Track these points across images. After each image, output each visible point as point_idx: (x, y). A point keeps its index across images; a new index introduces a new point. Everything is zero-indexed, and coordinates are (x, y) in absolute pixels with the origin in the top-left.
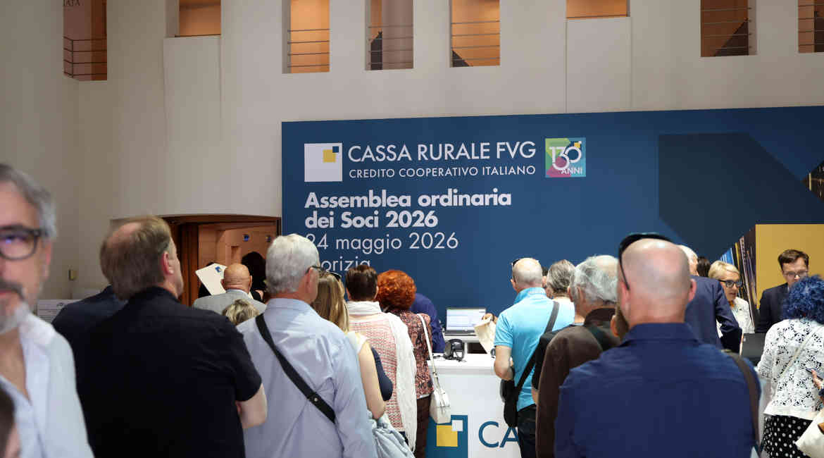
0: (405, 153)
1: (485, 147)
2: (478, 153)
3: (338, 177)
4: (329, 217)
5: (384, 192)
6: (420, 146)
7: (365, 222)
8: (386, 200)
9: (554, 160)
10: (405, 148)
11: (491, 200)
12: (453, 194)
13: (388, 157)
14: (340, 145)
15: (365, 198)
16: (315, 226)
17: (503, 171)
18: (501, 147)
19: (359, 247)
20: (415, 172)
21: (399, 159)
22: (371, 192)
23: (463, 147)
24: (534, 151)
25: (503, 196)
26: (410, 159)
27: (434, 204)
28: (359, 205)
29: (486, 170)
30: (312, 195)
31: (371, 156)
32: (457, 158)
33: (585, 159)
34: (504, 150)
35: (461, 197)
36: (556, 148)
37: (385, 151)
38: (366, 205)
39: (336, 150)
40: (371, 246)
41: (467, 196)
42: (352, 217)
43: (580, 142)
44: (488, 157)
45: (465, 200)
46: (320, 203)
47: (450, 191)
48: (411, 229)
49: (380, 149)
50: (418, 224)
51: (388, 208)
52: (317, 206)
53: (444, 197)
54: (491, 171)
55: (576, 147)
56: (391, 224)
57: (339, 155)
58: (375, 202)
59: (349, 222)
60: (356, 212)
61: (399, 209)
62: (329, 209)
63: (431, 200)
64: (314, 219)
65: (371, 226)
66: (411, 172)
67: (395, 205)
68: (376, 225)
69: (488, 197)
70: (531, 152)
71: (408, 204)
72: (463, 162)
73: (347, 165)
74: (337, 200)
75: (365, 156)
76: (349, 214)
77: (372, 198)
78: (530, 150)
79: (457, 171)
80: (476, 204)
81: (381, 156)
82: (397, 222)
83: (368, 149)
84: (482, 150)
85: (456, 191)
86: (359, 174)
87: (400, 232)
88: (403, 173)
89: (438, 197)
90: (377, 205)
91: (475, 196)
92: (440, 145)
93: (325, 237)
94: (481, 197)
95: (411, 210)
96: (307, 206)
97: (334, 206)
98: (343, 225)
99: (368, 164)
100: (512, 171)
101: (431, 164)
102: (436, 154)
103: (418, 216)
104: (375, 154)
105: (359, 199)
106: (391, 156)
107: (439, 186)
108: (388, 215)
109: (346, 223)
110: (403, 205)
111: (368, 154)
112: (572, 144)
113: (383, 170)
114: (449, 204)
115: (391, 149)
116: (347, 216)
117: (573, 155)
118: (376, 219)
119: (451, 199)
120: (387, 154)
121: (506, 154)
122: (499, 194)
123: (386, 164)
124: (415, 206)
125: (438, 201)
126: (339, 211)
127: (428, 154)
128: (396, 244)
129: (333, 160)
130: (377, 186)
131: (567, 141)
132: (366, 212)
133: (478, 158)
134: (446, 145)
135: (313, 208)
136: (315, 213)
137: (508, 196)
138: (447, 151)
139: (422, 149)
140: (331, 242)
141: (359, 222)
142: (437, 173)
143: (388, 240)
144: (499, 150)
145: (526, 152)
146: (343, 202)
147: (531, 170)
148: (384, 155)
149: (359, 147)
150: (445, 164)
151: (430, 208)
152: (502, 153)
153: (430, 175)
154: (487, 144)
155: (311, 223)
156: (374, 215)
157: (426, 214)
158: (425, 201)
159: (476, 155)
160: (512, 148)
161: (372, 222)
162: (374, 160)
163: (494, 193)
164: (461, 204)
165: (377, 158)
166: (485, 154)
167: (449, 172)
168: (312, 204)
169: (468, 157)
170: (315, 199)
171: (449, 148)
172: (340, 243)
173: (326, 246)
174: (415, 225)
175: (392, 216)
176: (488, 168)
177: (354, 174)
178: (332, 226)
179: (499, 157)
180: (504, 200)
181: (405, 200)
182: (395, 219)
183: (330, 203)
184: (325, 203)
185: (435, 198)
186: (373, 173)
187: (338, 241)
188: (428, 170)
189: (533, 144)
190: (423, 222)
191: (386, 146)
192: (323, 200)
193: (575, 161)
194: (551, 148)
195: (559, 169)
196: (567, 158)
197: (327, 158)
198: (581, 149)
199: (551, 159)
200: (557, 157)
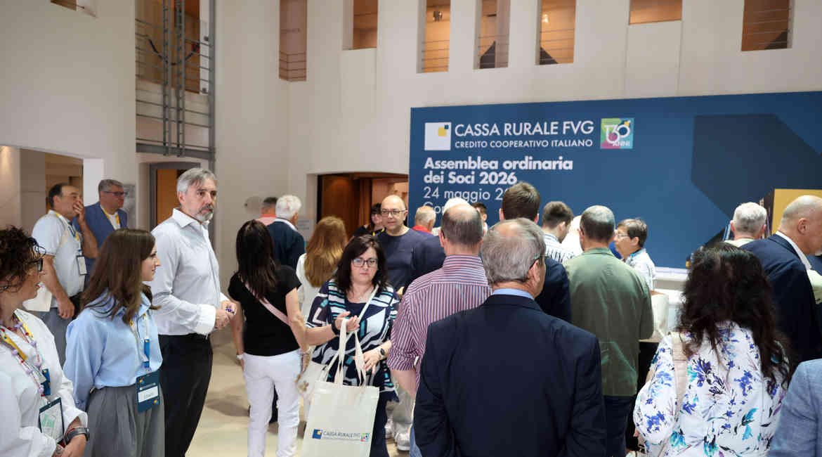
0: (495, 129)
1: (555, 125)
2: (549, 130)
3: (447, 147)
4: (440, 175)
5: (479, 158)
6: (506, 125)
7: (465, 180)
8: (480, 164)
9: (607, 135)
10: (495, 126)
11: (557, 165)
12: (529, 160)
13: (483, 133)
14: (449, 124)
15: (465, 162)
16: (430, 181)
17: (568, 143)
18: (567, 125)
20: (502, 144)
21: (491, 134)
22: (470, 158)
23: (538, 125)
24: (592, 128)
25: (566, 162)
26: (499, 134)
27: (514, 168)
28: (461, 167)
29: (554, 143)
30: (430, 160)
31: (471, 132)
32: (533, 133)
33: (632, 135)
34: (568, 127)
35: (535, 163)
36: (610, 126)
37: (481, 128)
38: (466, 167)
39: (446, 127)
40: (468, 197)
41: (539, 162)
42: (456, 176)
43: (629, 122)
44: (556, 133)
45: (537, 165)
46: (435, 165)
47: (527, 158)
48: (497, 185)
49: (478, 127)
50: (502, 182)
51: (482, 170)
52: (433, 167)
53: (522, 162)
54: (558, 143)
56: (483, 182)
57: (449, 131)
58: (472, 165)
59: (454, 180)
60: (459, 172)
61: (489, 171)
62: (440, 170)
63: (512, 165)
64: (430, 176)
65: (469, 182)
66: (498, 144)
67: (486, 168)
68: (473, 182)
69: (555, 163)
70: (589, 130)
71: (496, 167)
72: (538, 137)
73: (454, 138)
74: (446, 163)
75: (467, 132)
76: (454, 173)
77: (470, 162)
78: (589, 128)
79: (533, 143)
80: (545, 168)
81: (477, 132)
82: (487, 180)
83: (469, 127)
84: (552, 128)
85: (531, 158)
86: (462, 145)
87: (489, 188)
88: (493, 144)
89: (518, 162)
90: (474, 168)
91: (545, 162)
92: (521, 124)
93: (437, 190)
94: (549, 163)
95: (498, 171)
96: (426, 167)
97: (445, 168)
98: (450, 182)
99: (469, 138)
100: (574, 143)
101: (514, 138)
102: (518, 131)
103: (503, 176)
104: (474, 130)
105: (461, 163)
106: (485, 132)
107: (518, 154)
109: (452, 180)
110: (492, 168)
111: (469, 130)
112: (623, 123)
113: (479, 142)
114: (526, 167)
115: (486, 127)
116: (453, 175)
117: (623, 131)
118: (473, 178)
119: (528, 164)
121: (570, 131)
122: (563, 160)
123: (481, 138)
124: (501, 169)
125: (517, 165)
126: (447, 171)
127: (511, 131)
128: (486, 196)
129: (445, 135)
130: (474, 153)
131: (619, 120)
132: (466, 172)
133: (548, 133)
134: (526, 124)
135: (429, 169)
136: (431, 172)
137: (571, 163)
138: (526, 128)
139: (508, 127)
140: (441, 193)
141: (460, 179)
142: (518, 145)
143: (480, 194)
144: (565, 127)
145: (586, 129)
146: (450, 165)
147: (589, 143)
148: (480, 131)
149: (462, 126)
150: (524, 138)
151: (511, 170)
152: (567, 130)
153: (513, 146)
154: (556, 123)
155: (428, 179)
156: (471, 175)
157: (508, 175)
158: (508, 165)
159: (547, 131)
160: (575, 126)
161: (469, 180)
162: (472, 134)
163: (560, 160)
164: (534, 168)
165: (475, 133)
166: (554, 131)
167: (526, 144)
168: (429, 166)
169: (542, 133)
170: (431, 162)
171: (527, 126)
172: (447, 194)
173: (437, 196)
174: (500, 183)
175: (484, 176)
176: (556, 141)
177: (458, 145)
178: (442, 182)
179: (564, 133)
180: (567, 165)
181: (494, 164)
182: (486, 178)
183: (441, 166)
184: (438, 165)
185: (515, 163)
186: (472, 144)
187: (446, 193)
188: (511, 143)
189: (591, 123)
190: (506, 180)
191: (482, 125)
192: (437, 163)
193: (627, 135)
194: (605, 126)
195: (612, 142)
196: (618, 134)
197: (441, 134)
198: (630, 126)
199: (605, 134)
200: (610, 133)
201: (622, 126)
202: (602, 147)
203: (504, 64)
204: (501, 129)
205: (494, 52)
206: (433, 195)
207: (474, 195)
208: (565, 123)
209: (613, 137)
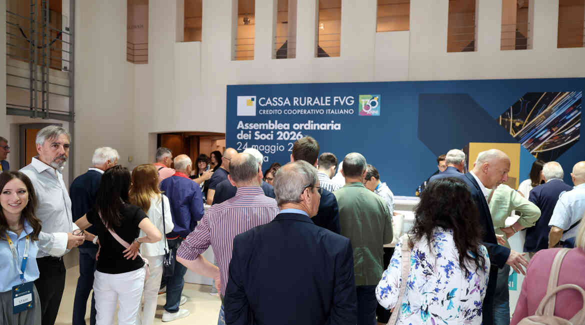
1: (328, 99)
2: (324, 102)
3: (254, 114)
4: (248, 133)
5: (276, 121)
6: (295, 98)
7: (266, 137)
8: (277, 126)
9: (363, 106)
10: (287, 99)
11: (330, 127)
12: (311, 123)
13: (279, 104)
14: (255, 97)
15: (266, 124)
16: (242, 138)
17: (337, 112)
18: (336, 99)
19: (263, 149)
20: (292, 112)
21: (284, 105)
22: (270, 121)
23: (317, 99)
24: (353, 101)
25: (336, 125)
26: (290, 105)
27: (301, 128)
28: (264, 128)
29: (328, 111)
30: (241, 122)
31: (270, 103)
32: (314, 105)
33: (379, 107)
34: (337, 101)
35: (315, 125)
36: (365, 100)
37: (277, 100)
38: (267, 128)
39: (253, 99)
40: (269, 150)
41: (318, 125)
42: (260, 134)
43: (377, 97)
44: (329, 105)
45: (317, 126)
46: (244, 127)
47: (309, 121)
48: (289, 141)
49: (275, 100)
50: (293, 138)
51: (278, 130)
52: (243, 128)
53: (306, 125)
54: (330, 112)
55: (375, 100)
56: (279, 138)
57: (255, 102)
58: (272, 126)
59: (258, 137)
60: (262, 131)
61: (283, 131)
62: (249, 130)
63: (299, 126)
64: (242, 134)
65: (269, 139)
66: (290, 112)
67: (281, 128)
68: (272, 138)
69: (329, 125)
70: (351, 103)
71: (288, 128)
72: (317, 107)
73: (258, 108)
74: (253, 125)
75: (267, 103)
76: (258, 132)
77: (270, 124)
78: (351, 101)
79: (313, 111)
80: (322, 129)
81: (275, 103)
82: (282, 137)
83: (269, 99)
84: (327, 101)
85: (312, 122)
86: (264, 112)
87: (284, 142)
88: (286, 112)
89: (303, 125)
90: (273, 128)
91: (322, 125)
92: (305, 98)
93: (246, 144)
94: (325, 125)
95: (289, 131)
96: (238, 128)
97: (252, 128)
98: (256, 138)
99: (269, 107)
100: (342, 112)
101: (300, 107)
102: (303, 103)
103: (293, 134)
104: (272, 102)
105: (264, 125)
106: (280, 103)
107: (303, 119)
108: (278, 133)
110: (285, 128)
111: (269, 102)
112: (373, 98)
113: (276, 110)
114: (309, 128)
115: (281, 100)
116: (258, 134)
117: (373, 104)
118: (272, 135)
119: (310, 126)
120: (278, 102)
121: (338, 103)
122: (334, 124)
123: (278, 107)
124: (291, 129)
125: (303, 127)
126: (253, 131)
127: (299, 102)
128: (282, 148)
129: (252, 105)
130: (273, 118)
131: (370, 96)
132: (267, 132)
133: (324, 105)
134: (308, 98)
135: (241, 129)
136: (242, 131)
137: (339, 125)
138: (309, 101)
139: (296, 100)
141: (263, 137)
142: (303, 113)
143: (277, 147)
144: (335, 101)
145: (349, 102)
146: (256, 126)
147: (351, 111)
148: (277, 102)
149: (264, 98)
150: (307, 107)
151: (299, 130)
152: (336, 102)
153: (300, 113)
154: (329, 97)
155: (240, 136)
157: (297, 133)
158: (296, 127)
159: (323, 103)
160: (342, 100)
161: (270, 137)
162: (271, 105)
163: (332, 123)
164: (315, 128)
165: (273, 104)
166: (328, 103)
167: (309, 112)
168: (240, 127)
169: (319, 104)
170: (242, 125)
171: (310, 100)
174: (291, 139)
175: (280, 134)
176: (329, 110)
177: (262, 112)
178: (250, 138)
179: (335, 104)
180: (337, 127)
181: (287, 126)
182: (281, 136)
183: (249, 127)
184: (247, 126)
185: (301, 125)
186: (271, 112)
188: (299, 111)
189: (353, 98)
190: (295, 137)
191: (278, 98)
193: (375, 107)
194: (362, 100)
195: (366, 111)
196: (370, 105)
197: (248, 104)
198: (378, 101)
199: (362, 106)
200: (365, 105)
201: (373, 100)
202: (359, 115)
203: (293, 56)
204: (291, 101)
205: (287, 47)
207: (273, 148)
208: (335, 98)
209: (367, 107)
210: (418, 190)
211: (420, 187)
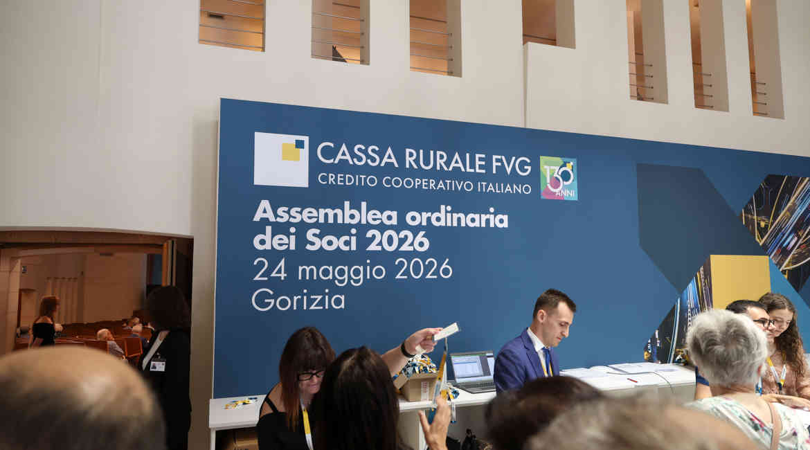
0: (390, 157)
1: (480, 159)
2: (473, 166)
3: (302, 180)
4: (288, 234)
5: (364, 205)
6: (408, 151)
7: (339, 243)
8: (366, 215)
9: (548, 181)
10: (390, 151)
11: (488, 221)
12: (447, 212)
13: (369, 161)
14: (306, 139)
15: (339, 211)
16: (267, 247)
17: (500, 189)
18: (497, 160)
19: (330, 277)
20: (403, 183)
21: (383, 165)
22: (347, 204)
23: (457, 156)
24: (529, 168)
25: (500, 217)
26: (396, 165)
27: (424, 223)
28: (331, 220)
29: (482, 185)
30: (265, 204)
31: (348, 157)
32: (450, 169)
33: (576, 182)
34: (499, 164)
35: (455, 216)
36: (550, 167)
37: (365, 152)
38: (340, 221)
39: (300, 144)
40: (346, 276)
41: (462, 215)
42: (321, 236)
43: (572, 163)
44: (484, 171)
45: (459, 219)
46: (276, 216)
47: (443, 207)
48: (397, 253)
49: (360, 150)
50: (405, 248)
51: (369, 226)
52: (272, 219)
53: (436, 215)
54: (487, 188)
55: (568, 168)
56: (373, 247)
57: (305, 152)
58: (352, 217)
59: (316, 243)
60: (327, 229)
61: (382, 228)
62: (289, 224)
63: (421, 218)
64: (267, 237)
65: (346, 248)
66: (397, 182)
67: (378, 222)
68: (354, 247)
69: (484, 217)
70: (527, 170)
71: (394, 222)
72: (457, 174)
73: (315, 167)
74: (301, 213)
75: (339, 157)
76: (317, 231)
77: (348, 212)
78: (526, 167)
79: (451, 184)
80: (471, 225)
81: (360, 159)
82: (380, 244)
83: (344, 148)
84: (478, 163)
85: (449, 208)
86: (331, 180)
87: (382, 257)
88: (388, 182)
89: (429, 214)
90: (354, 222)
91: (471, 216)
92: (432, 152)
93: (282, 263)
94: (477, 217)
95: (397, 229)
96: (257, 218)
97: (298, 220)
98: (309, 247)
99: (343, 167)
100: (508, 189)
101: (421, 173)
102: (427, 163)
103: (406, 237)
104: (353, 155)
105: (331, 212)
106: (374, 160)
107: (429, 202)
108: (369, 234)
109: (313, 244)
110: (387, 223)
111: (343, 154)
112: (564, 165)
113: (363, 177)
114: (442, 223)
115: (373, 151)
116: (314, 235)
117: (566, 176)
118: (354, 239)
119: (444, 217)
120: (368, 156)
121: (501, 169)
122: (495, 214)
123: (366, 169)
124: (402, 225)
125: (429, 219)
126: (303, 227)
127: (417, 161)
128: (379, 272)
129: (297, 158)
130: (355, 196)
131: (559, 160)
132: (339, 230)
133: (472, 171)
134: (439, 153)
135: (265, 221)
136: (269, 229)
137: (505, 218)
138: (439, 160)
139: (411, 155)
140: (291, 270)
141: (330, 243)
142: (428, 186)
143: (368, 268)
144: (495, 164)
145: (522, 169)
146: (309, 215)
147: (527, 189)
148: (364, 157)
149: (331, 144)
150: (437, 174)
151: (419, 228)
152: (497, 168)
153: (420, 186)
154: (483, 156)
155: (263, 242)
156: (351, 235)
157: (415, 235)
158: (413, 218)
159: (471, 167)
160: (508, 163)
161: (347, 243)
162: (350, 162)
163: (491, 213)
164: (455, 224)
165: (355, 160)
166: (481, 167)
167: (441, 185)
168: (263, 216)
169: (463, 169)
171: (442, 157)
172: (304, 271)
173: (283, 275)
174: (402, 249)
175: (374, 236)
176: (484, 184)
177: (324, 178)
178: (293, 247)
179: (494, 172)
180: (501, 221)
181: (390, 217)
182: (377, 241)
183: (290, 216)
184: (283, 215)
185: (425, 215)
186: (350, 180)
187: (300, 268)
188: (418, 182)
189: (528, 160)
190: (412, 244)
191: (367, 147)
192: (280, 211)
193: (568, 183)
194: (546, 167)
195: (554, 190)
196: (560, 179)
198: (573, 170)
199: (546, 178)
200: (552, 177)
201: (564, 169)
202: (543, 197)
206: (273, 275)
207: (357, 272)
210: (646, 349)
211: (649, 341)
